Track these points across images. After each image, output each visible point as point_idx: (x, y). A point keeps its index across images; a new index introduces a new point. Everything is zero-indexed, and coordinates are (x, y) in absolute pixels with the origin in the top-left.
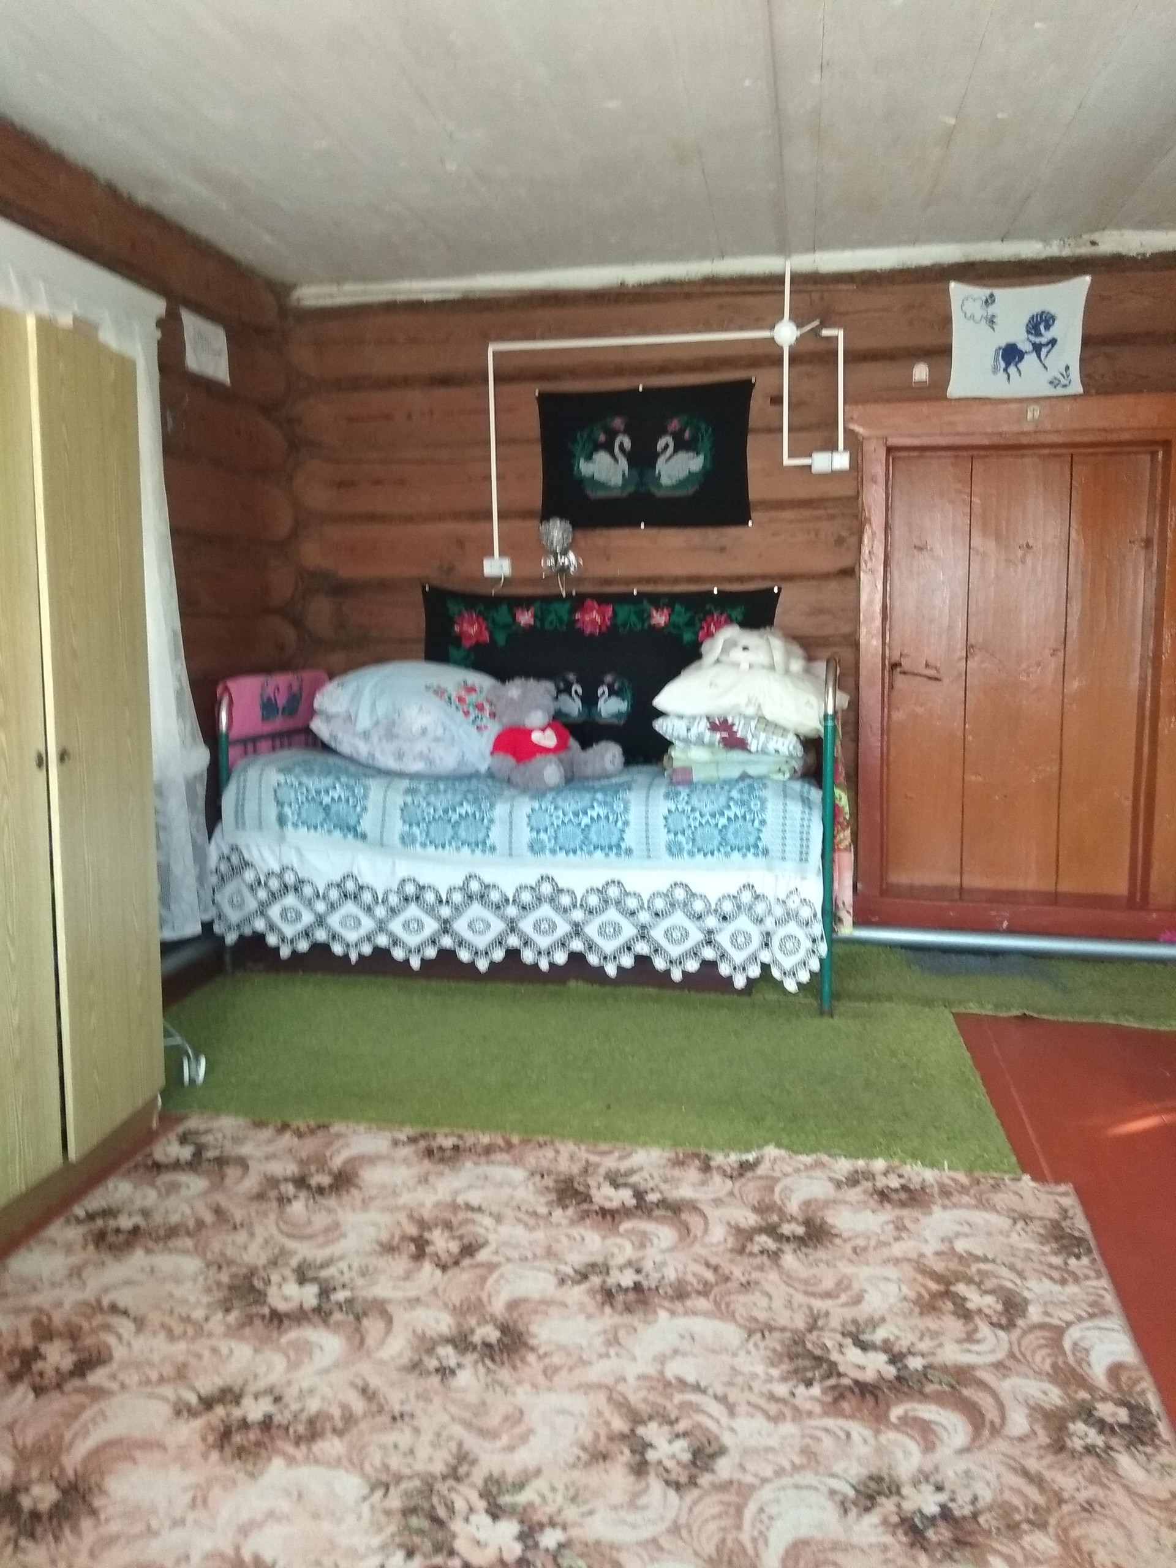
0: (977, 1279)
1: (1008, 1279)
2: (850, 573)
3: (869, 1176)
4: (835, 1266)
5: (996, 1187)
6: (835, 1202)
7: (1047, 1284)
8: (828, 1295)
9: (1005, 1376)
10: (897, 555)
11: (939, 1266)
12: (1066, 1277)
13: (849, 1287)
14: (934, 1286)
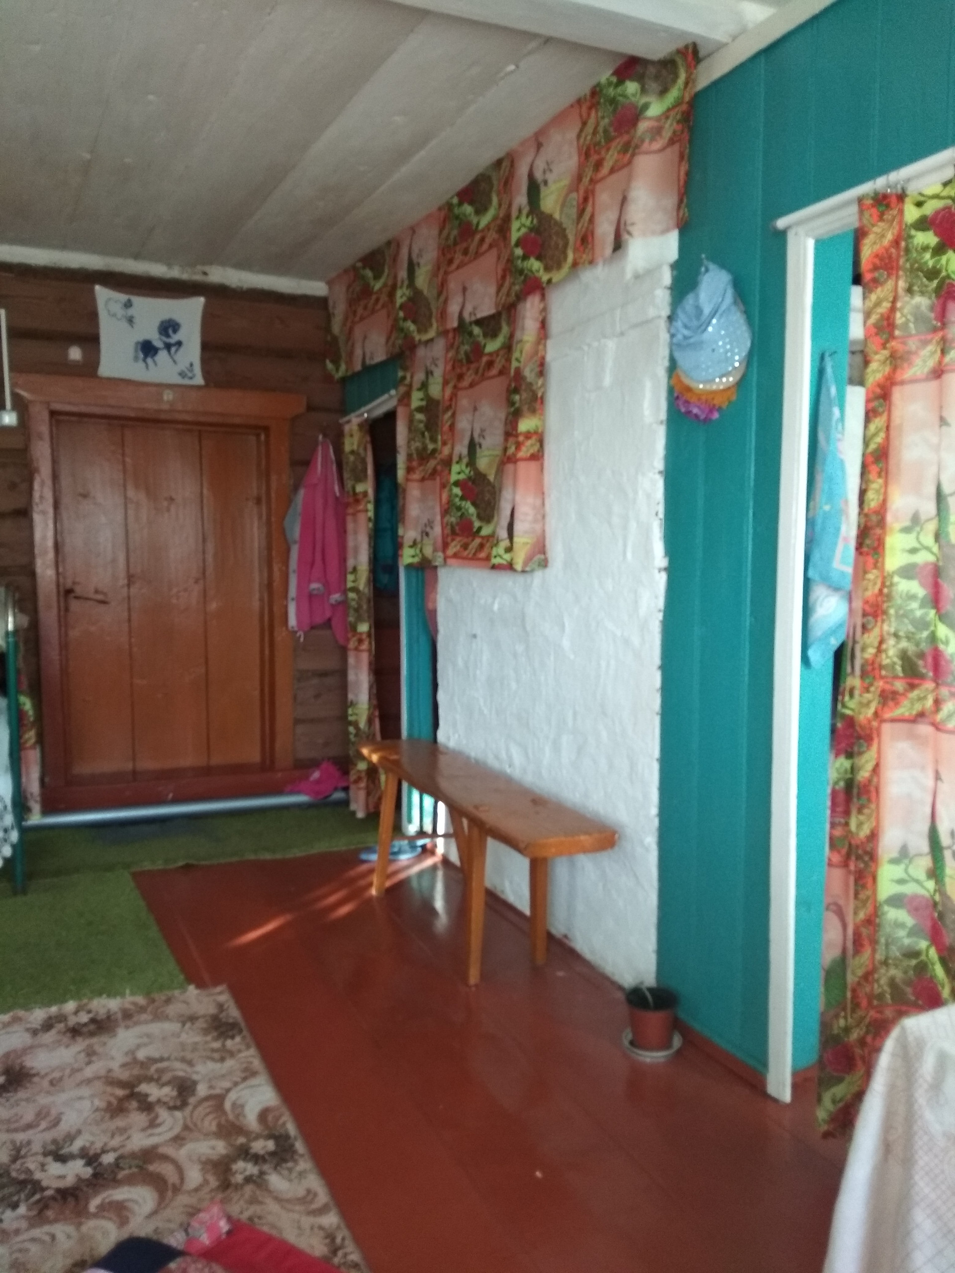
0: (156, 1077)
1: (180, 1070)
2: (24, 514)
3: (61, 1018)
4: (34, 1101)
5: (168, 1001)
6: (31, 1047)
7: (211, 1065)
8: (29, 1126)
9: (181, 1146)
10: (66, 500)
11: (124, 1075)
12: (224, 1055)
13: (48, 1114)
14: (120, 1092)
